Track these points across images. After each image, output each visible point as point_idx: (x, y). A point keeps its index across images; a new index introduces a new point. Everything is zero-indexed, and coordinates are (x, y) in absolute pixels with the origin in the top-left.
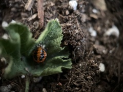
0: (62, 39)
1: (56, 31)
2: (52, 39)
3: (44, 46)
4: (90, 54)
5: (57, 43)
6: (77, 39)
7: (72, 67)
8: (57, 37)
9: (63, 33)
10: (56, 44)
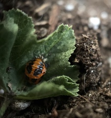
0: (72, 52)
1: (68, 43)
2: (59, 53)
3: (45, 60)
4: (105, 83)
5: (66, 56)
6: (92, 58)
7: (78, 95)
8: (67, 50)
9: (76, 45)
10: (63, 57)
